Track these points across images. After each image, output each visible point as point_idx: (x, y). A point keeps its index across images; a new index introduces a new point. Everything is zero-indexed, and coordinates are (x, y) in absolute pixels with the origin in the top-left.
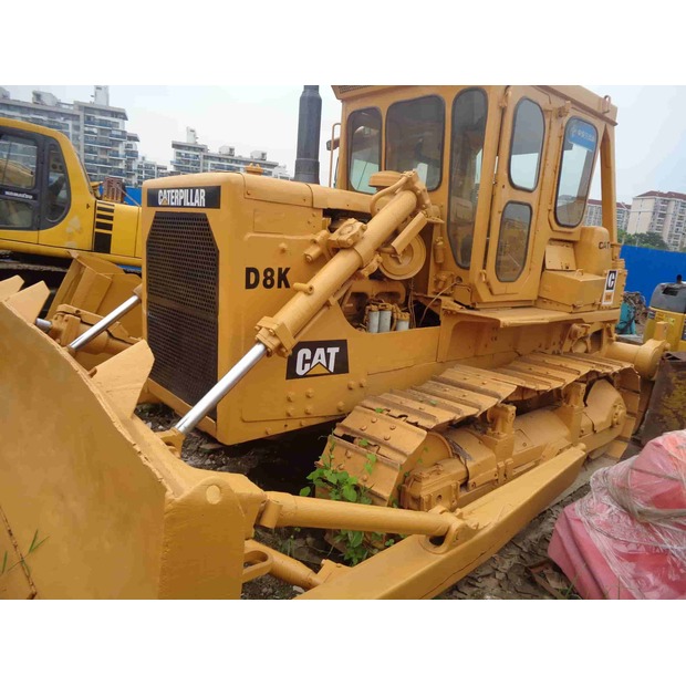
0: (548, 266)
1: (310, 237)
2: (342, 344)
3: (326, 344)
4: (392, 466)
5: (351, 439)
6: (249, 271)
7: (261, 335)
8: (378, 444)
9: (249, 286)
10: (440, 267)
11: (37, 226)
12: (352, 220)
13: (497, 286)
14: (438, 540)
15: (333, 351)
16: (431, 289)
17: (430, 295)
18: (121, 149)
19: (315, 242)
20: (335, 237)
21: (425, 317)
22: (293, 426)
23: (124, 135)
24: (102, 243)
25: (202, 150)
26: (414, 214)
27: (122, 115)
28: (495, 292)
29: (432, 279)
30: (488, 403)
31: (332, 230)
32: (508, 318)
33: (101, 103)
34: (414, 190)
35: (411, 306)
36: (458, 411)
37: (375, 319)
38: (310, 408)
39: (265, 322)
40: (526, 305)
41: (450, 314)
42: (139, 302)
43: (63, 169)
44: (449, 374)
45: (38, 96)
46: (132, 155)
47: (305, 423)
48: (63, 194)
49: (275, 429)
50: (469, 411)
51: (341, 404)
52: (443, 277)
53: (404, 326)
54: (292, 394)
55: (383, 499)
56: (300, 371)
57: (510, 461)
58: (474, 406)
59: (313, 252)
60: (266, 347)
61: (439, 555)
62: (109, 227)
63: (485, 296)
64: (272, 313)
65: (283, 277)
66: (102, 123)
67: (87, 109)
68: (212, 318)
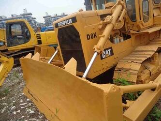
0: (155, 15)
1: (99, 23)
2: (111, 48)
3: (108, 49)
4: (135, 74)
5: (120, 70)
6: (87, 35)
7: (96, 50)
8: (128, 70)
9: (88, 39)
10: (127, 23)
11: (25, 42)
12: (108, 16)
13: (144, 24)
14: (153, 90)
15: (109, 50)
16: (126, 29)
17: (127, 31)
18: (33, 22)
19: (100, 24)
20: (105, 21)
21: (127, 37)
22: (105, 71)
23: (32, 18)
24: (40, 42)
25: (50, 16)
26: (122, 10)
27: (31, 14)
28: (144, 25)
29: (126, 27)
30: (152, 53)
31: (104, 20)
32: (151, 31)
33: (26, 13)
34: (121, 4)
35: (122, 35)
36: (146, 57)
37: (115, 40)
38: (107, 65)
39: (95, 47)
40: (151, 27)
41: (133, 34)
42: (58, 51)
43: (27, 28)
44: (137, 49)
45: (12, 15)
46: (35, 22)
47: (107, 69)
48: (28, 34)
49: (101, 72)
50: (149, 56)
51: (114, 63)
52: (129, 25)
53: (122, 40)
54: (103, 63)
55: (134, 83)
56: (103, 57)
57: (159, 67)
58: (149, 55)
59: (100, 27)
60: (98, 53)
61: (155, 93)
62: (40, 38)
63: (142, 27)
64: (96, 44)
65: (95, 35)
66: (27, 17)
67: (23, 15)
68: (81, 50)
